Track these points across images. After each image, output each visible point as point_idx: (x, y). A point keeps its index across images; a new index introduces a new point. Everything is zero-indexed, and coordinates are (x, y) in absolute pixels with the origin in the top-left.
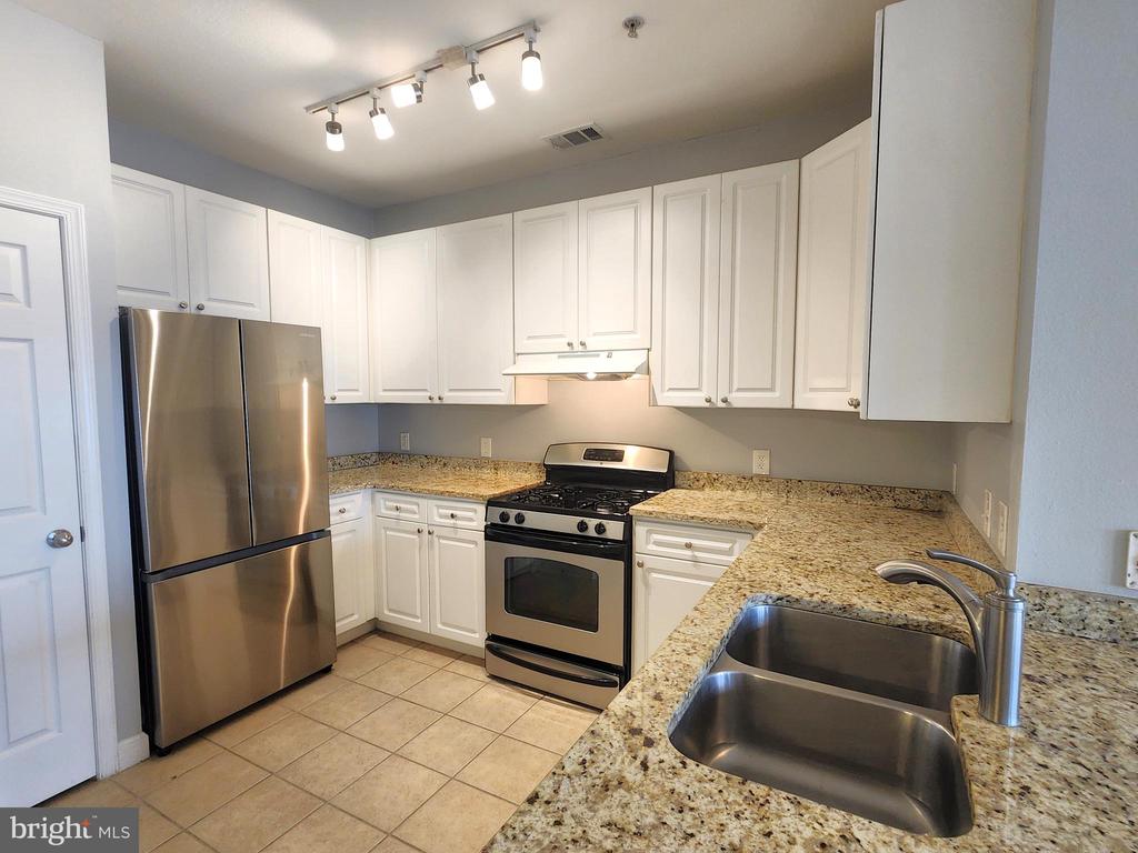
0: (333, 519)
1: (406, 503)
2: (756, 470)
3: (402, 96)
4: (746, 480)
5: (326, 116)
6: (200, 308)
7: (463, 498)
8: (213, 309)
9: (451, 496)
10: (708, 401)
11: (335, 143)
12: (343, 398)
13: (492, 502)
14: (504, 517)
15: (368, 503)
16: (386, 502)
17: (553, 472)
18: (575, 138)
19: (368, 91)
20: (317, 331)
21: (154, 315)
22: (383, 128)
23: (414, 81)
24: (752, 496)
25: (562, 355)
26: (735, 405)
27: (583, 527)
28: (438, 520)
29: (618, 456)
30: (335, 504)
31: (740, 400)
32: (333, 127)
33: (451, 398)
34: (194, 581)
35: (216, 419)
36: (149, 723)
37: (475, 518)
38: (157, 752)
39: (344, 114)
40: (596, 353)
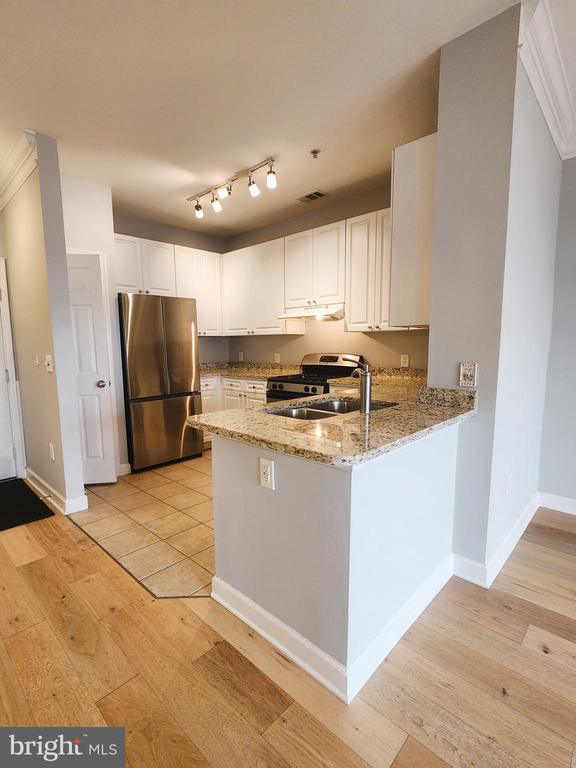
0: (202, 388)
1: (235, 382)
2: (402, 365)
3: (223, 193)
4: (397, 370)
5: (194, 203)
6: (147, 292)
7: (259, 379)
8: (153, 292)
9: (254, 378)
10: (370, 327)
11: (199, 214)
12: (210, 333)
13: (269, 380)
14: (274, 386)
15: (219, 383)
16: (227, 382)
17: (306, 368)
18: (311, 197)
19: (210, 190)
20: (195, 300)
21: (130, 296)
22: (217, 207)
23: (228, 186)
24: (399, 378)
25: (306, 308)
26: (383, 329)
27: (307, 389)
28: (248, 390)
29: (335, 359)
30: (203, 382)
31: (385, 327)
32: (198, 207)
33: (258, 332)
34: (146, 405)
35: (157, 349)
36: (131, 460)
37: (263, 387)
38: (134, 471)
39: (203, 201)
40: (320, 306)
